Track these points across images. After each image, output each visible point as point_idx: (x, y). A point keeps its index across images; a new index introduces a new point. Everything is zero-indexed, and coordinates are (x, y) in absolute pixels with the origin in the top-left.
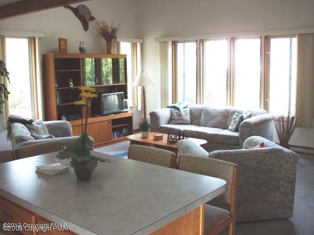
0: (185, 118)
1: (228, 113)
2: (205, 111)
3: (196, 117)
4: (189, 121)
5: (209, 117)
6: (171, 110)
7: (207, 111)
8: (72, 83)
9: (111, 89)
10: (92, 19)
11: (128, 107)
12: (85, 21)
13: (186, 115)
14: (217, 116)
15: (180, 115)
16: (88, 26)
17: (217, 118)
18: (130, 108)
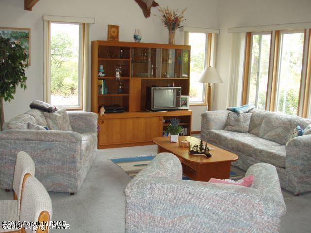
0: (242, 124)
1: (291, 125)
2: (266, 119)
3: (256, 126)
4: (247, 130)
5: (269, 127)
6: (229, 114)
7: (269, 119)
8: (118, 73)
9: (167, 84)
10: (155, 5)
11: (188, 105)
12: (146, 7)
13: (245, 121)
14: (278, 127)
15: (237, 121)
16: (150, 12)
17: (277, 129)
18: (190, 106)
